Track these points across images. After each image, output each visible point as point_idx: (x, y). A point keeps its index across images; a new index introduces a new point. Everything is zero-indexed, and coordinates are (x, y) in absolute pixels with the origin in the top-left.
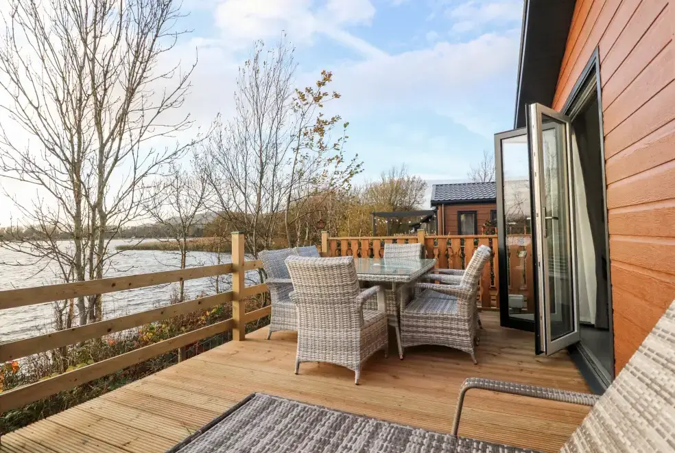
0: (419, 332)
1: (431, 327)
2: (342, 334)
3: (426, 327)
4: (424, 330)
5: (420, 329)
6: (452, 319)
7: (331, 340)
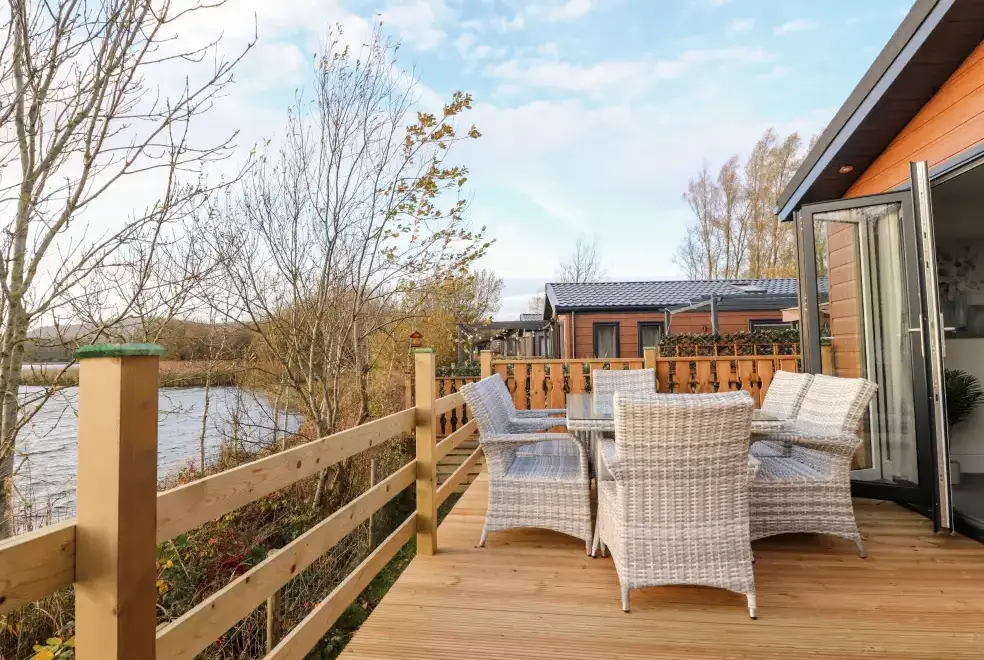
0: (775, 514)
1: (795, 504)
2: (715, 531)
3: (786, 504)
4: (782, 509)
5: (775, 509)
6: (827, 489)
7: (695, 543)
